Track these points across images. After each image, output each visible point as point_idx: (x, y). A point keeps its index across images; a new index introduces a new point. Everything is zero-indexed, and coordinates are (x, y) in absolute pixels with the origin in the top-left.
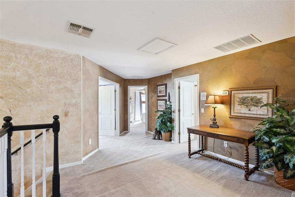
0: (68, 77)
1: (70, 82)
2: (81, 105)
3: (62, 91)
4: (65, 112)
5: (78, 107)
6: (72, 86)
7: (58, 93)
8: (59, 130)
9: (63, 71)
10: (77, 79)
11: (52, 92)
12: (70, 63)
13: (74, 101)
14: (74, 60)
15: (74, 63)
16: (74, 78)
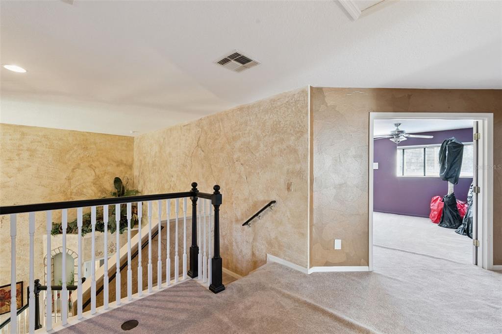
0: (291, 130)
1: (293, 138)
2: (307, 174)
3: (285, 152)
4: (288, 183)
5: (304, 177)
6: (296, 143)
7: (281, 156)
8: (221, 203)
9: (286, 123)
10: (302, 130)
11: (276, 155)
12: (293, 108)
13: (298, 167)
14: (299, 101)
15: (299, 105)
16: (298, 130)
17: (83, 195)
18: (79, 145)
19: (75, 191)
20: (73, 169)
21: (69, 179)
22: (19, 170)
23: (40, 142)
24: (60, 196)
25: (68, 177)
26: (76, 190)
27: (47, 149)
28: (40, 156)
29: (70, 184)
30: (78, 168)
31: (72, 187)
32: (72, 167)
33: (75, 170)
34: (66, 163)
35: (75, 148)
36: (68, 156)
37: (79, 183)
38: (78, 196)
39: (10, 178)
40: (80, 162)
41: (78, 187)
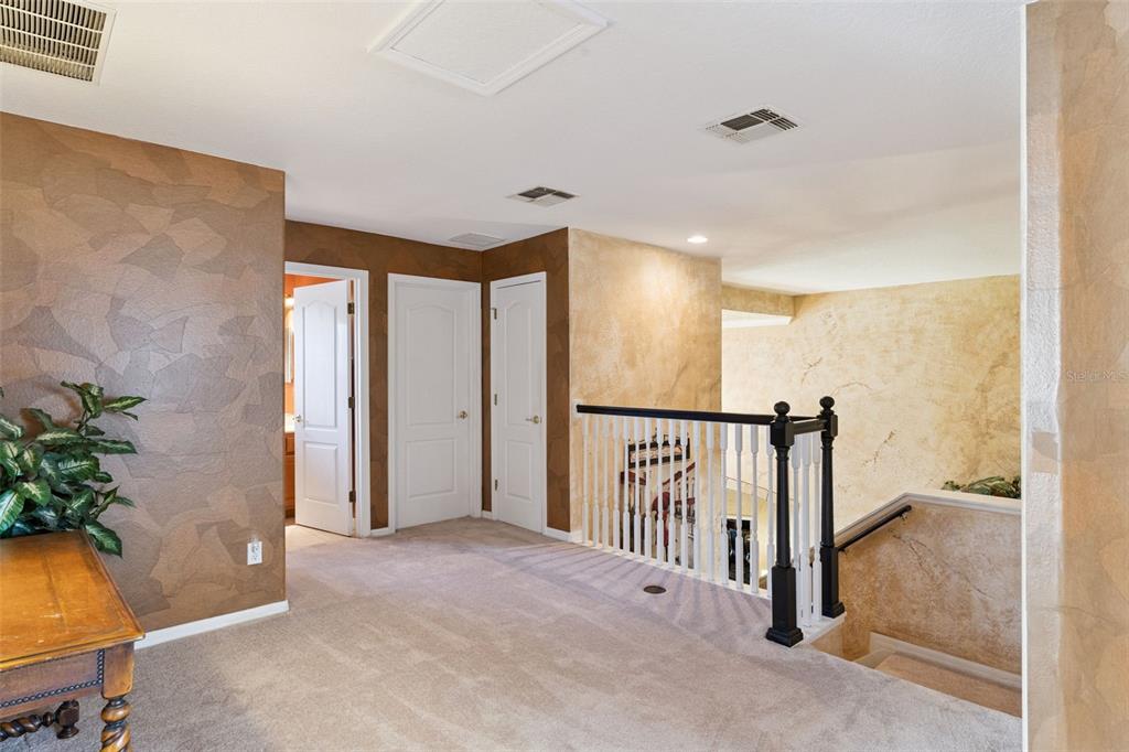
17: (1012, 431)
18: (1005, 308)
19: (995, 418)
20: (993, 367)
21: (983, 390)
22: (899, 369)
23: (930, 312)
24: (965, 427)
25: (982, 385)
26: (1000, 418)
27: (942, 326)
28: (930, 341)
29: (986, 402)
30: (1002, 364)
31: (990, 409)
32: (990, 363)
33: (996, 370)
34: (977, 354)
35: (997, 317)
36: (980, 337)
37: (1005, 400)
38: (1002, 430)
39: (886, 383)
40: (1006, 350)
41: (1004, 409)
